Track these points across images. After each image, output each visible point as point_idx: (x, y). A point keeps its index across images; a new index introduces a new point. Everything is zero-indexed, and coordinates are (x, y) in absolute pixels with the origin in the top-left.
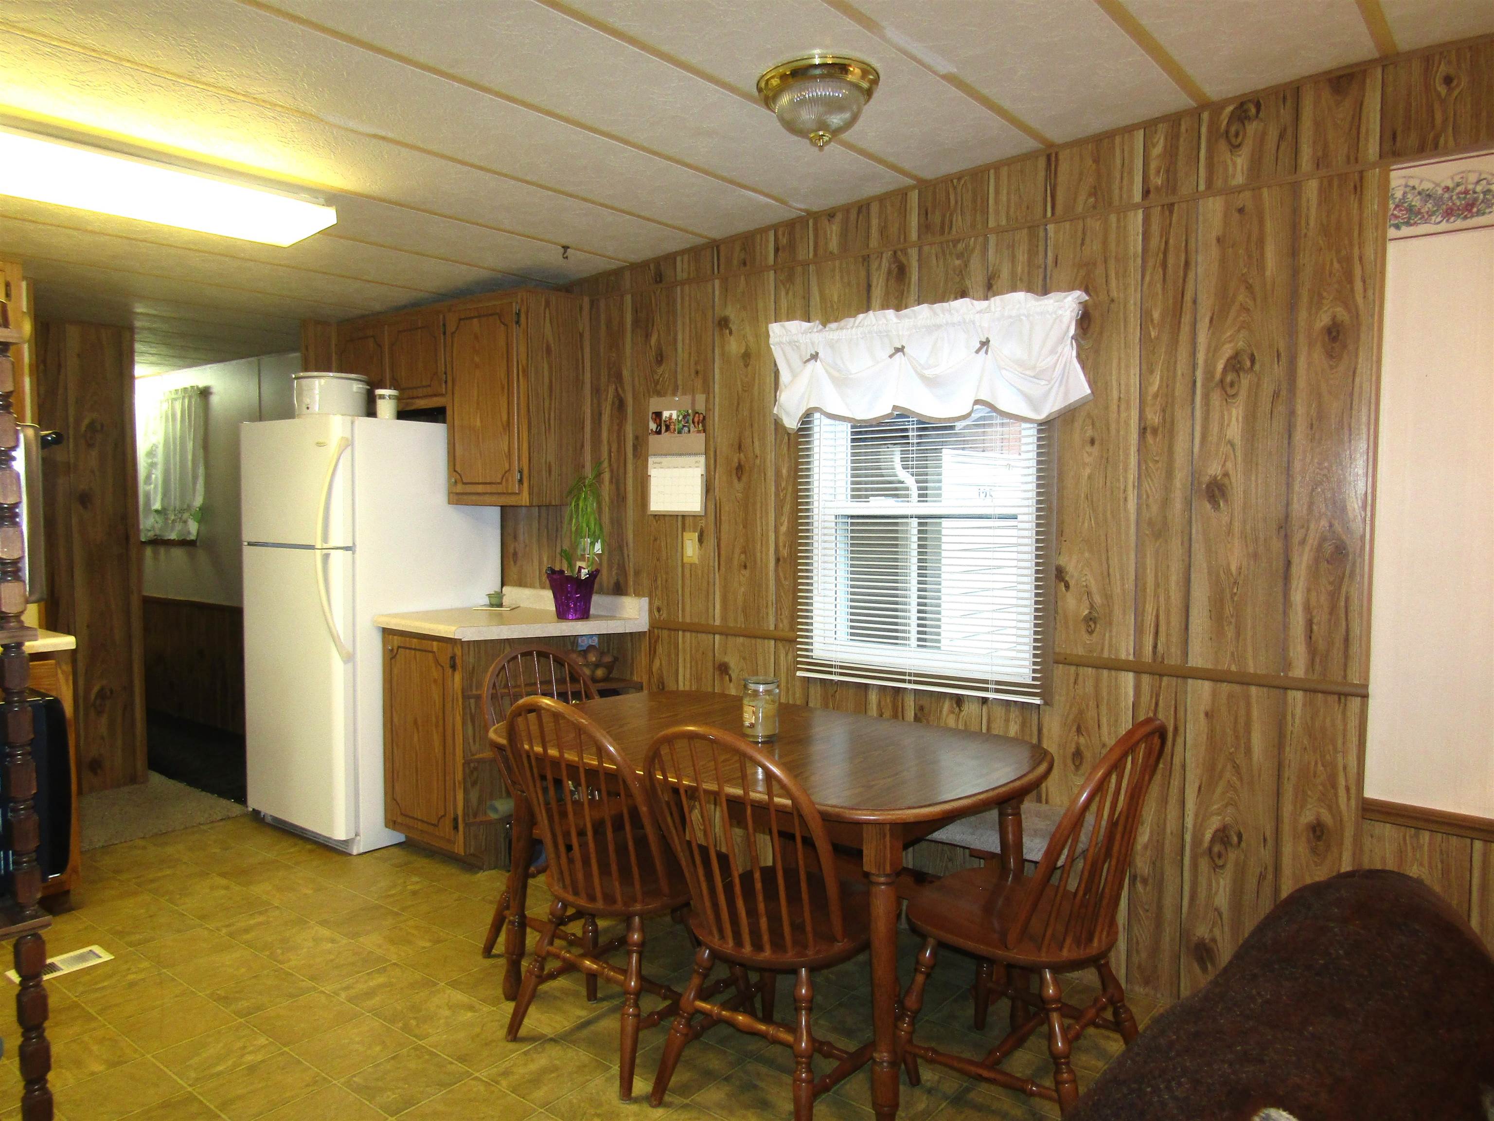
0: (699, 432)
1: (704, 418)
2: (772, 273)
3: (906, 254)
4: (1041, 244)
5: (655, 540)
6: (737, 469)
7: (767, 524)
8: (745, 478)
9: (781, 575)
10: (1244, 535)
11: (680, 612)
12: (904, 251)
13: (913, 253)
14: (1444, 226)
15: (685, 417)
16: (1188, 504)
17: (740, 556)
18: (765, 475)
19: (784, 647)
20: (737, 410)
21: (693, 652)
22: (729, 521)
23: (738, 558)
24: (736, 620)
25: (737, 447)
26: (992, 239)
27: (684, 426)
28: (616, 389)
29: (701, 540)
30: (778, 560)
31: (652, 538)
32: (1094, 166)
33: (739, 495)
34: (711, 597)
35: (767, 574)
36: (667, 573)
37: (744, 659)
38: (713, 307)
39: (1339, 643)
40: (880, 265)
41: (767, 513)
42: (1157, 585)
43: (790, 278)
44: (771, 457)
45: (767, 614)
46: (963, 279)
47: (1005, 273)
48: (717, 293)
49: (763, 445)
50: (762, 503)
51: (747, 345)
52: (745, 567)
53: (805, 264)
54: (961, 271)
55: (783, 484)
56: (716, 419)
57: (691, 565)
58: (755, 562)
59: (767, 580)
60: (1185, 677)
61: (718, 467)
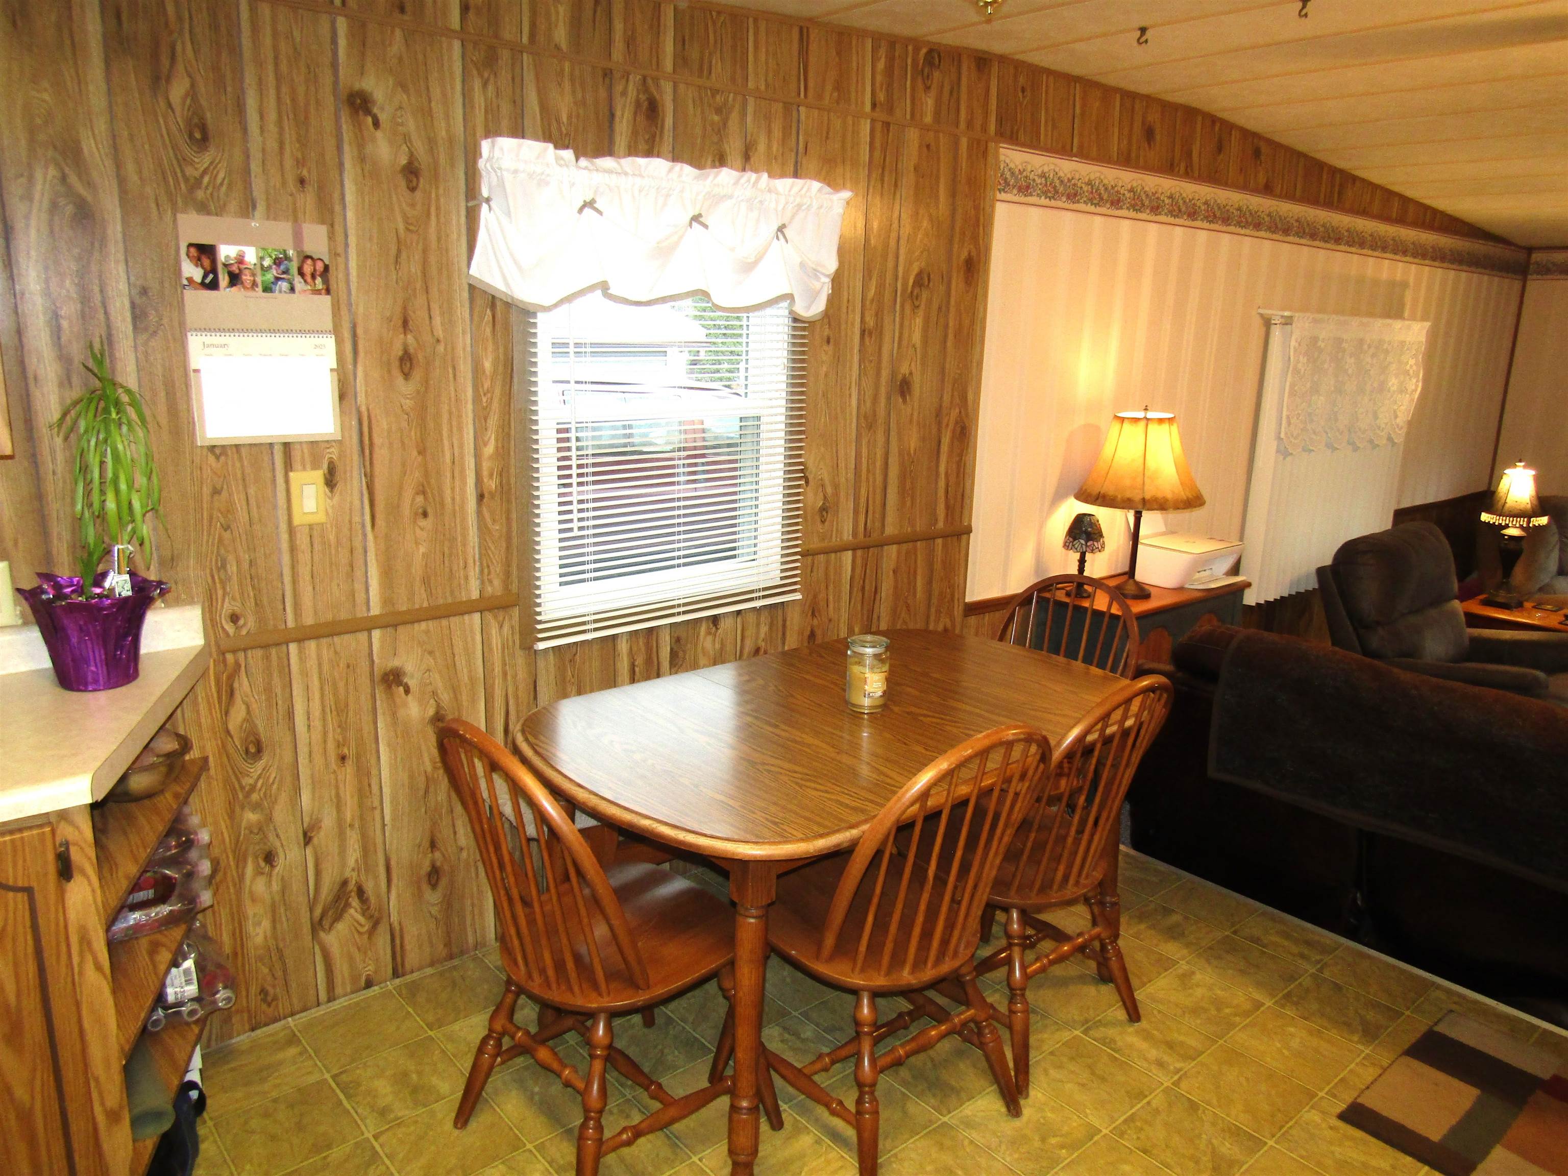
0: (317, 292)
1: (326, 268)
2: (457, 44)
3: (658, 86)
4: (794, 125)
5: (216, 492)
6: (401, 360)
7: (461, 446)
8: (417, 374)
9: (487, 515)
10: (918, 423)
11: (289, 609)
12: (656, 80)
13: (667, 87)
14: (1016, 199)
15: (277, 262)
16: (889, 398)
17: (413, 499)
18: (454, 368)
19: (495, 617)
20: (397, 262)
21: (326, 667)
22: (391, 444)
23: (409, 501)
24: (411, 597)
25: (400, 322)
26: (751, 101)
27: (277, 279)
28: (64, 178)
29: (331, 481)
30: (481, 497)
31: (207, 491)
32: (837, 59)
33: (408, 403)
34: (359, 573)
35: (464, 519)
36: (251, 549)
37: (431, 653)
38: (334, 65)
39: (959, 497)
40: (626, 88)
41: (460, 429)
42: (868, 471)
43: (490, 61)
44: (464, 341)
45: (466, 578)
46: (721, 140)
47: (762, 147)
48: (342, 42)
49: (450, 324)
50: (450, 413)
51: (411, 155)
52: (425, 515)
53: (517, 50)
54: (719, 130)
55: (487, 384)
56: (353, 272)
57: (311, 527)
58: (442, 504)
59: (465, 529)
60: (882, 546)
61: (361, 354)
